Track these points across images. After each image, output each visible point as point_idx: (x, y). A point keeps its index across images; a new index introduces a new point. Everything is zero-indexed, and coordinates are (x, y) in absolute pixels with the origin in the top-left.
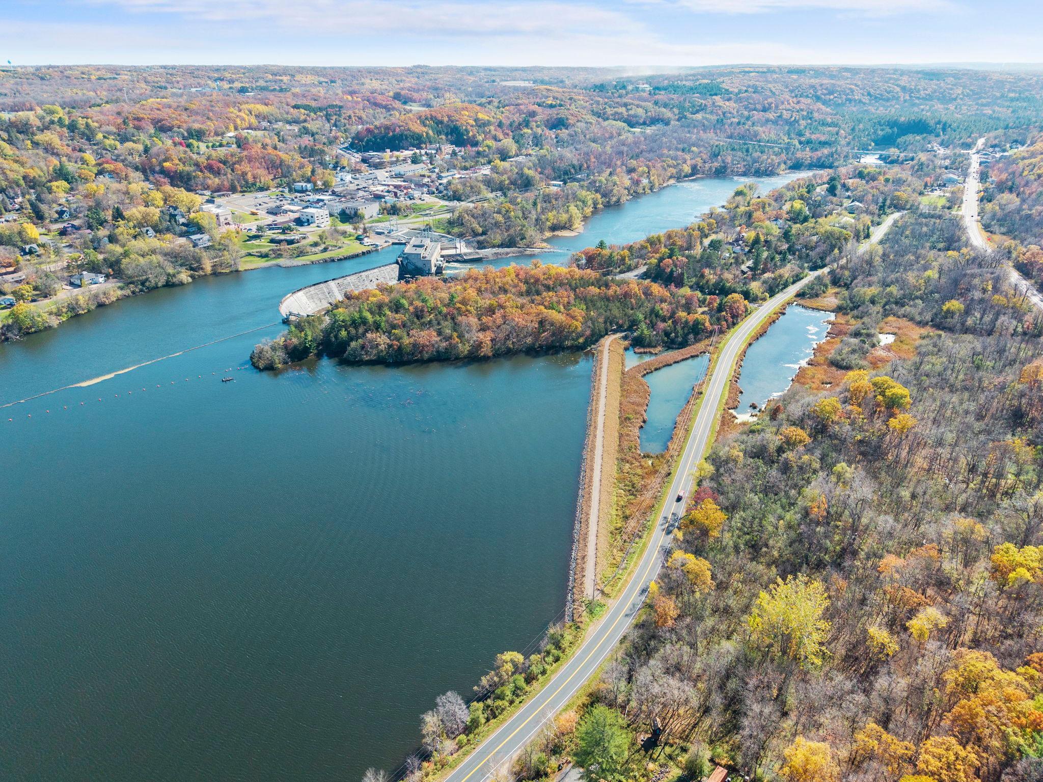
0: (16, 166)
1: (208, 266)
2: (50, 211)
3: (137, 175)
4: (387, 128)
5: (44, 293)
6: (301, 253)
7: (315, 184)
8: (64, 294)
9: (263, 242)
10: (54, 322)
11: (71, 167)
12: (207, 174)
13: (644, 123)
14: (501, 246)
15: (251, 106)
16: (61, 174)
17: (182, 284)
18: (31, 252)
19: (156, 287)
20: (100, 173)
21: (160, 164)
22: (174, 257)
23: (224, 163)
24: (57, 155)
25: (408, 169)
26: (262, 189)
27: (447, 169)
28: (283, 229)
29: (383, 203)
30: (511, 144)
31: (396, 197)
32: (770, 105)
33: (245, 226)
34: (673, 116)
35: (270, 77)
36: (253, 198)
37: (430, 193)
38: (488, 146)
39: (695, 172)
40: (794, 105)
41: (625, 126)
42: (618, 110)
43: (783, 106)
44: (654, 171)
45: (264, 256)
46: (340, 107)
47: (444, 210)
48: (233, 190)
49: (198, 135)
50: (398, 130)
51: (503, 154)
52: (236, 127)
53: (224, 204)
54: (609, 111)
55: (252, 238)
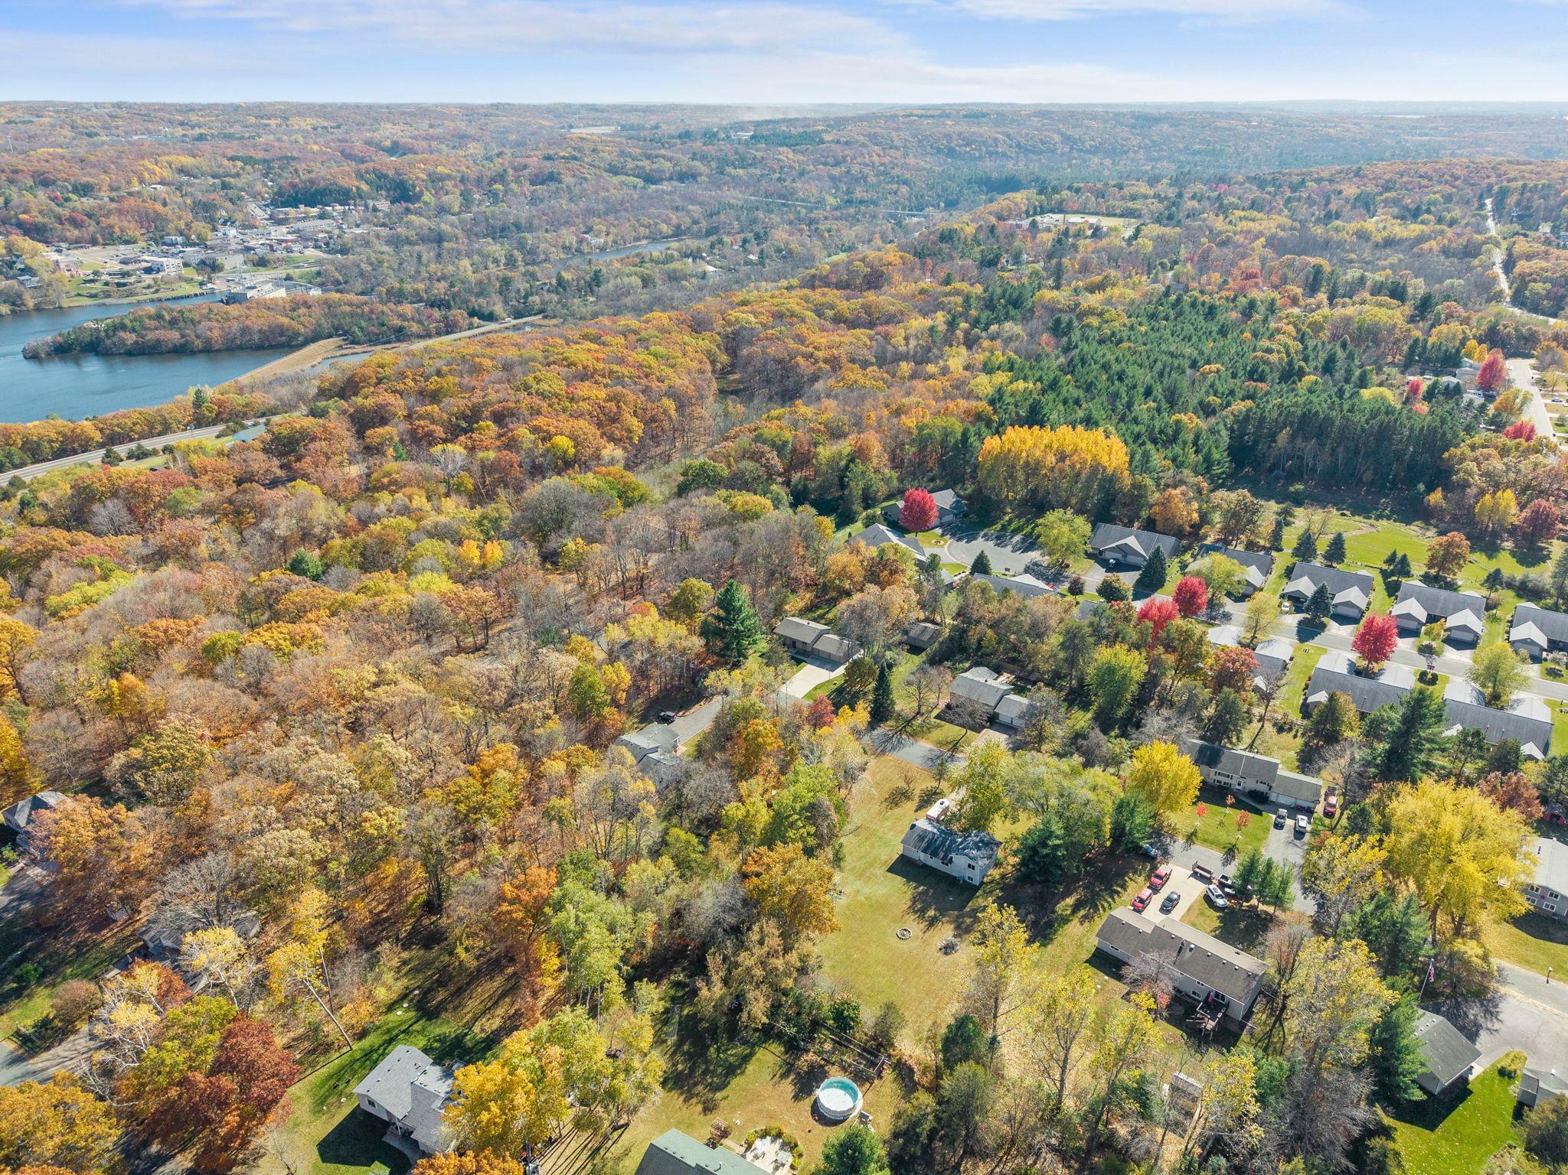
1: (30, 304)
4: (311, 182)
6: (131, 294)
7: (188, 238)
9: (98, 285)
12: (67, 226)
13: (671, 179)
15: (172, 158)
21: (16, 215)
23: (90, 216)
25: (309, 226)
26: (127, 242)
27: (358, 226)
28: (124, 274)
29: (251, 255)
30: (453, 200)
31: (272, 249)
32: (844, 158)
33: (85, 272)
34: (708, 171)
35: (253, 120)
36: (111, 250)
37: (316, 247)
38: (425, 203)
39: (678, 233)
40: (876, 158)
41: (640, 182)
42: (640, 164)
43: (859, 160)
44: (613, 230)
45: (92, 296)
46: (293, 159)
47: (320, 262)
48: (94, 242)
49: (85, 190)
50: (322, 184)
51: (442, 210)
52: (141, 181)
53: (77, 254)
54: (630, 165)
55: (86, 282)
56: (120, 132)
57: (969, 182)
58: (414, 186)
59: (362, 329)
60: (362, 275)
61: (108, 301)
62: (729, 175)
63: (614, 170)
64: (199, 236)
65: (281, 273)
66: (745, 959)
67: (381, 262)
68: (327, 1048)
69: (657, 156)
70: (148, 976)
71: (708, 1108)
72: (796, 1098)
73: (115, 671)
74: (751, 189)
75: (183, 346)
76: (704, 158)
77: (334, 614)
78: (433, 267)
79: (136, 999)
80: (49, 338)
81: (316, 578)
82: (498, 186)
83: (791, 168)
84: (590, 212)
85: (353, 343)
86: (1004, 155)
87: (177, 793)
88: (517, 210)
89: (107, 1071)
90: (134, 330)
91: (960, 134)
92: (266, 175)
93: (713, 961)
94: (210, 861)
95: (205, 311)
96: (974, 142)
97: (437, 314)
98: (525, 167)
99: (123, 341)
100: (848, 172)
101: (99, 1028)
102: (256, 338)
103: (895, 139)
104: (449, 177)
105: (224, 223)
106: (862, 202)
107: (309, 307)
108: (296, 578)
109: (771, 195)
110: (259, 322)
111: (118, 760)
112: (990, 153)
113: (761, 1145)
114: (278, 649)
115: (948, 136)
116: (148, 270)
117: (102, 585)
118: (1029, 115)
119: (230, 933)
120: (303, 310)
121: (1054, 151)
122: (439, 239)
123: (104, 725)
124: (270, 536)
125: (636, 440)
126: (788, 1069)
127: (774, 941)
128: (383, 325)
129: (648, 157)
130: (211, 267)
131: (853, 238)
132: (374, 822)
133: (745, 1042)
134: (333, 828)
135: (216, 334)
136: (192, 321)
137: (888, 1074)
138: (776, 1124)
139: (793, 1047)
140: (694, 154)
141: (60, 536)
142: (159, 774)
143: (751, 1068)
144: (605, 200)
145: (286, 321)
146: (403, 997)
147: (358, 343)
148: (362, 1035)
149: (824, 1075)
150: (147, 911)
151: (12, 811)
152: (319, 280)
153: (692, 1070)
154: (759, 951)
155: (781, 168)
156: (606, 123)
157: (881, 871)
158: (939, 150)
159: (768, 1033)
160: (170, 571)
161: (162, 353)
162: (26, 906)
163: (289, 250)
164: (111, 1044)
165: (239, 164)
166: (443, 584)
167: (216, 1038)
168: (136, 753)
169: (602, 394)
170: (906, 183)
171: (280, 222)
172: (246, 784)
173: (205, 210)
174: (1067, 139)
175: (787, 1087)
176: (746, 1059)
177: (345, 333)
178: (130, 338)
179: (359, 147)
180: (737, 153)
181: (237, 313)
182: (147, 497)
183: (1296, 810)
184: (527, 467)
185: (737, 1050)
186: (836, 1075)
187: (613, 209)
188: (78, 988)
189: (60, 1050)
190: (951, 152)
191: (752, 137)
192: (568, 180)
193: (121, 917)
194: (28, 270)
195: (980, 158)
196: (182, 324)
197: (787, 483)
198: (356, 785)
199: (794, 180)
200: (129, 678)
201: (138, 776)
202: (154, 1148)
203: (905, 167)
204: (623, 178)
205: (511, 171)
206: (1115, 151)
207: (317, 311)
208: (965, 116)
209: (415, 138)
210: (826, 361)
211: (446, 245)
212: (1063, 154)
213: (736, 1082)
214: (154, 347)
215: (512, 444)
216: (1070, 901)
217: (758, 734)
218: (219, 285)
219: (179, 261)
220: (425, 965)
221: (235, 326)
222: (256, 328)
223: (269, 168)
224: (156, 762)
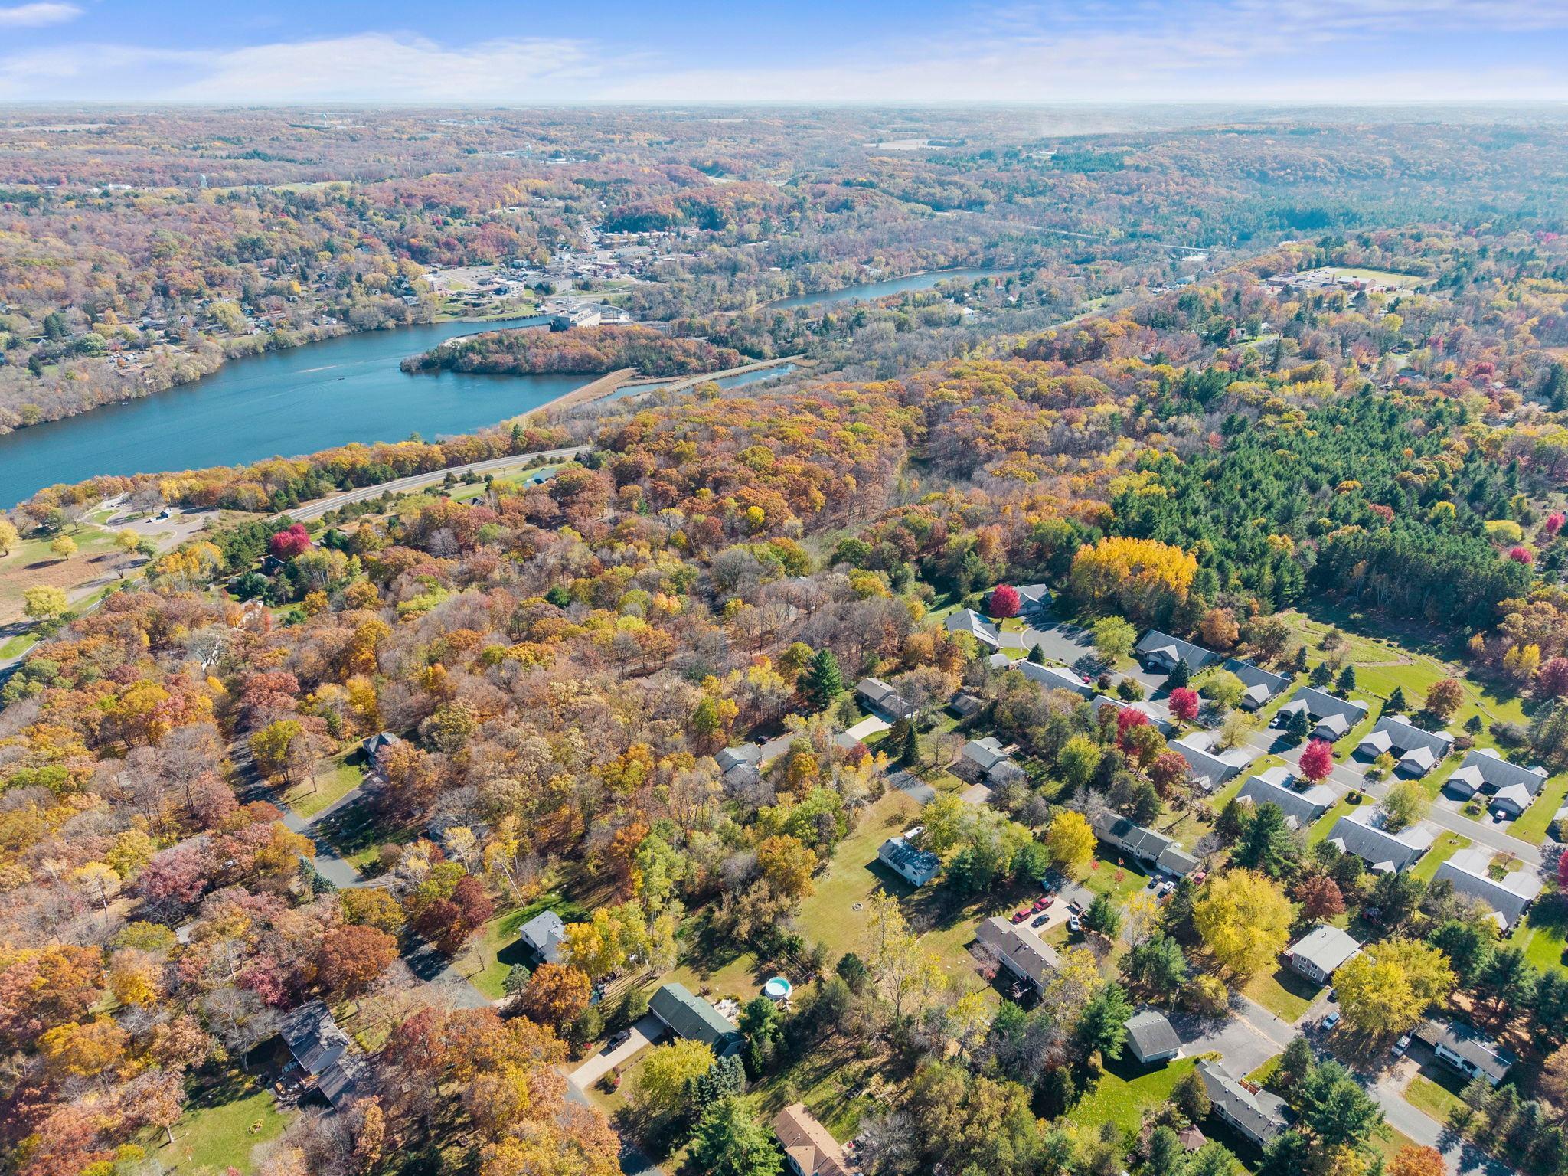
0: (296, 238)
1: (410, 320)
2: (313, 275)
3: (385, 248)
4: (637, 209)
5: (295, 326)
6: (483, 314)
7: (532, 262)
8: (308, 328)
9: (459, 304)
10: (298, 343)
11: (337, 240)
12: (443, 249)
13: (959, 207)
14: (662, 319)
15: (529, 182)
16: (329, 247)
17: (388, 329)
18: (294, 301)
19: (369, 330)
20: (359, 246)
21: (408, 238)
22: (386, 310)
23: (460, 240)
24: (330, 229)
25: (628, 251)
26: (485, 264)
27: (668, 252)
28: (480, 296)
29: (578, 280)
30: (752, 230)
31: (595, 274)
32: (1139, 186)
33: (451, 292)
34: (996, 199)
35: (600, 135)
36: (473, 271)
37: (631, 273)
38: (729, 231)
39: (954, 265)
40: (1172, 187)
41: (928, 210)
42: (932, 191)
43: (1154, 189)
44: (892, 261)
45: (455, 314)
46: (627, 181)
47: (632, 288)
48: (461, 264)
49: (459, 213)
50: (645, 211)
51: (743, 239)
52: (503, 204)
53: (448, 275)
54: (923, 191)
55: (452, 301)
56: (494, 147)
57: (1270, 214)
58: (721, 213)
59: (652, 361)
60: (664, 302)
61: (465, 319)
62: (1016, 203)
63: (906, 198)
64: (540, 261)
65: (599, 297)
66: (745, 900)
67: (681, 291)
68: (512, 905)
69: (950, 183)
70: (425, 847)
71: (703, 979)
72: (755, 984)
73: (432, 662)
74: (1036, 219)
75: (514, 368)
76: (994, 186)
77: (565, 639)
78: (725, 296)
79: (419, 858)
80: (420, 356)
81: (561, 606)
82: (796, 214)
83: (1082, 196)
84: (874, 242)
85: (644, 373)
86: (1323, 180)
87: (455, 747)
88: (809, 240)
89: (401, 890)
90: (480, 352)
91: (1275, 157)
92: (601, 198)
93: (726, 897)
94: (466, 790)
95: (534, 337)
96: (1289, 166)
97: (716, 349)
98: (824, 194)
99: (471, 361)
100: (1139, 202)
101: (400, 868)
102: (570, 365)
103: (1203, 161)
104: (754, 205)
105: (561, 248)
106: (1146, 236)
107: (614, 339)
108: (550, 606)
109: (1054, 226)
110: (574, 350)
111: (427, 722)
112: (1307, 178)
113: (724, 1002)
114: (526, 661)
115: (1262, 160)
116: (498, 292)
117: (430, 598)
118: (1365, 132)
119: (468, 831)
120: (609, 341)
121: (1381, 176)
122: (734, 268)
123: (422, 696)
124: (540, 568)
125: (818, 509)
126: (756, 968)
127: (764, 893)
128: (670, 359)
129: (941, 184)
130: (545, 289)
131: (1119, 281)
132: (556, 782)
133: (738, 949)
134: (533, 783)
135: (540, 361)
136: (524, 347)
137: (812, 983)
138: (737, 994)
139: (763, 957)
140: (986, 181)
141: (411, 554)
142: (446, 736)
143: (735, 963)
144: (890, 231)
145: (593, 351)
146: (557, 887)
147: (648, 375)
148: (531, 902)
149: (776, 975)
150: (431, 814)
151: (368, 742)
152: (629, 305)
153: (702, 957)
154: (752, 897)
155: (1072, 196)
156: (918, 133)
157: (860, 866)
158: (1249, 174)
159: (751, 946)
160: (473, 591)
161: (499, 373)
162: (371, 798)
163: (609, 276)
164: (404, 877)
165: (582, 187)
166: (639, 624)
167: (455, 883)
168: (436, 719)
169: (799, 469)
170: (1198, 215)
171: (606, 247)
172: (490, 747)
173: (548, 234)
174: (1399, 162)
175: (752, 978)
176: (734, 958)
177: (640, 364)
178: (476, 359)
179: (683, 170)
180: (1028, 180)
181: (557, 342)
182: (467, 525)
183: (1168, 877)
184: (727, 529)
185: (733, 952)
186: (782, 977)
187: (897, 238)
188: (392, 847)
189: (380, 879)
190: (1263, 177)
191: (1054, 158)
192: (861, 208)
193: (418, 815)
194: (410, 291)
195: (1294, 183)
196: (516, 349)
197: (919, 561)
198: (550, 758)
199: (1080, 211)
200: (439, 667)
201: (435, 734)
202: (419, 937)
203: (1203, 196)
204: (913, 205)
205: (809, 199)
206: (1453, 177)
207: (620, 343)
208: (1292, 132)
209: (734, 156)
210: (1004, 443)
211: (739, 274)
212: (1391, 180)
213: (725, 969)
214: (493, 368)
215: (719, 511)
216: (974, 907)
217: (800, 764)
218: (550, 308)
219: (522, 284)
220: (574, 871)
221: (555, 353)
222: (570, 356)
223: (605, 191)
224: (446, 727)
